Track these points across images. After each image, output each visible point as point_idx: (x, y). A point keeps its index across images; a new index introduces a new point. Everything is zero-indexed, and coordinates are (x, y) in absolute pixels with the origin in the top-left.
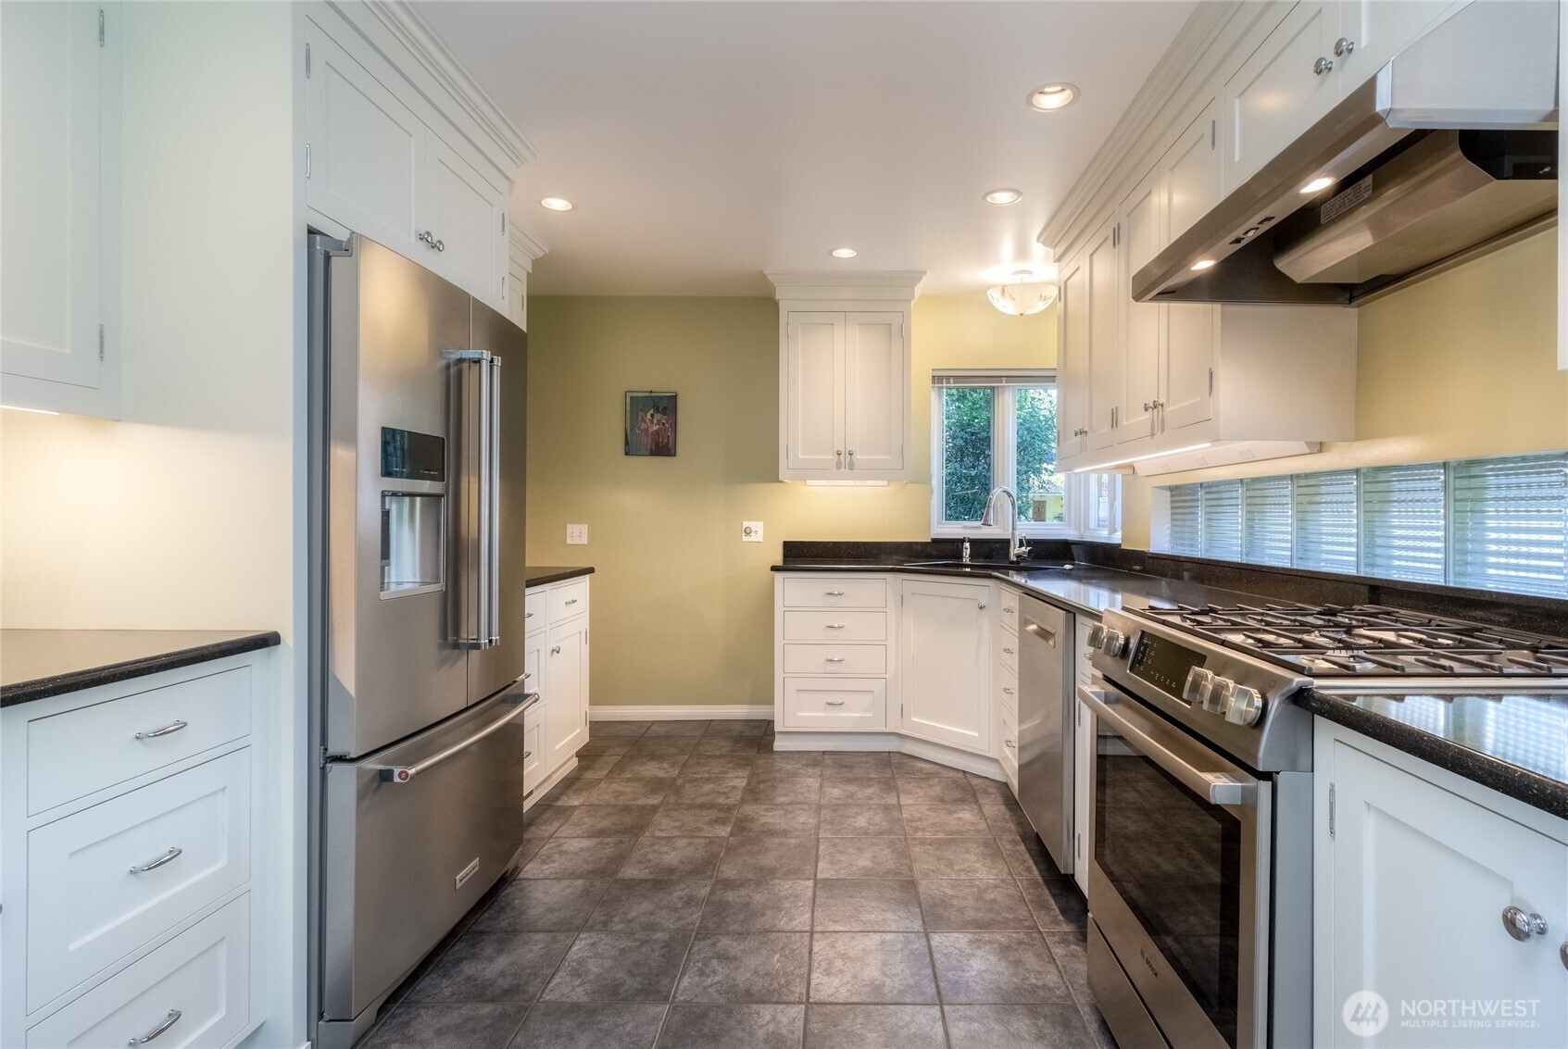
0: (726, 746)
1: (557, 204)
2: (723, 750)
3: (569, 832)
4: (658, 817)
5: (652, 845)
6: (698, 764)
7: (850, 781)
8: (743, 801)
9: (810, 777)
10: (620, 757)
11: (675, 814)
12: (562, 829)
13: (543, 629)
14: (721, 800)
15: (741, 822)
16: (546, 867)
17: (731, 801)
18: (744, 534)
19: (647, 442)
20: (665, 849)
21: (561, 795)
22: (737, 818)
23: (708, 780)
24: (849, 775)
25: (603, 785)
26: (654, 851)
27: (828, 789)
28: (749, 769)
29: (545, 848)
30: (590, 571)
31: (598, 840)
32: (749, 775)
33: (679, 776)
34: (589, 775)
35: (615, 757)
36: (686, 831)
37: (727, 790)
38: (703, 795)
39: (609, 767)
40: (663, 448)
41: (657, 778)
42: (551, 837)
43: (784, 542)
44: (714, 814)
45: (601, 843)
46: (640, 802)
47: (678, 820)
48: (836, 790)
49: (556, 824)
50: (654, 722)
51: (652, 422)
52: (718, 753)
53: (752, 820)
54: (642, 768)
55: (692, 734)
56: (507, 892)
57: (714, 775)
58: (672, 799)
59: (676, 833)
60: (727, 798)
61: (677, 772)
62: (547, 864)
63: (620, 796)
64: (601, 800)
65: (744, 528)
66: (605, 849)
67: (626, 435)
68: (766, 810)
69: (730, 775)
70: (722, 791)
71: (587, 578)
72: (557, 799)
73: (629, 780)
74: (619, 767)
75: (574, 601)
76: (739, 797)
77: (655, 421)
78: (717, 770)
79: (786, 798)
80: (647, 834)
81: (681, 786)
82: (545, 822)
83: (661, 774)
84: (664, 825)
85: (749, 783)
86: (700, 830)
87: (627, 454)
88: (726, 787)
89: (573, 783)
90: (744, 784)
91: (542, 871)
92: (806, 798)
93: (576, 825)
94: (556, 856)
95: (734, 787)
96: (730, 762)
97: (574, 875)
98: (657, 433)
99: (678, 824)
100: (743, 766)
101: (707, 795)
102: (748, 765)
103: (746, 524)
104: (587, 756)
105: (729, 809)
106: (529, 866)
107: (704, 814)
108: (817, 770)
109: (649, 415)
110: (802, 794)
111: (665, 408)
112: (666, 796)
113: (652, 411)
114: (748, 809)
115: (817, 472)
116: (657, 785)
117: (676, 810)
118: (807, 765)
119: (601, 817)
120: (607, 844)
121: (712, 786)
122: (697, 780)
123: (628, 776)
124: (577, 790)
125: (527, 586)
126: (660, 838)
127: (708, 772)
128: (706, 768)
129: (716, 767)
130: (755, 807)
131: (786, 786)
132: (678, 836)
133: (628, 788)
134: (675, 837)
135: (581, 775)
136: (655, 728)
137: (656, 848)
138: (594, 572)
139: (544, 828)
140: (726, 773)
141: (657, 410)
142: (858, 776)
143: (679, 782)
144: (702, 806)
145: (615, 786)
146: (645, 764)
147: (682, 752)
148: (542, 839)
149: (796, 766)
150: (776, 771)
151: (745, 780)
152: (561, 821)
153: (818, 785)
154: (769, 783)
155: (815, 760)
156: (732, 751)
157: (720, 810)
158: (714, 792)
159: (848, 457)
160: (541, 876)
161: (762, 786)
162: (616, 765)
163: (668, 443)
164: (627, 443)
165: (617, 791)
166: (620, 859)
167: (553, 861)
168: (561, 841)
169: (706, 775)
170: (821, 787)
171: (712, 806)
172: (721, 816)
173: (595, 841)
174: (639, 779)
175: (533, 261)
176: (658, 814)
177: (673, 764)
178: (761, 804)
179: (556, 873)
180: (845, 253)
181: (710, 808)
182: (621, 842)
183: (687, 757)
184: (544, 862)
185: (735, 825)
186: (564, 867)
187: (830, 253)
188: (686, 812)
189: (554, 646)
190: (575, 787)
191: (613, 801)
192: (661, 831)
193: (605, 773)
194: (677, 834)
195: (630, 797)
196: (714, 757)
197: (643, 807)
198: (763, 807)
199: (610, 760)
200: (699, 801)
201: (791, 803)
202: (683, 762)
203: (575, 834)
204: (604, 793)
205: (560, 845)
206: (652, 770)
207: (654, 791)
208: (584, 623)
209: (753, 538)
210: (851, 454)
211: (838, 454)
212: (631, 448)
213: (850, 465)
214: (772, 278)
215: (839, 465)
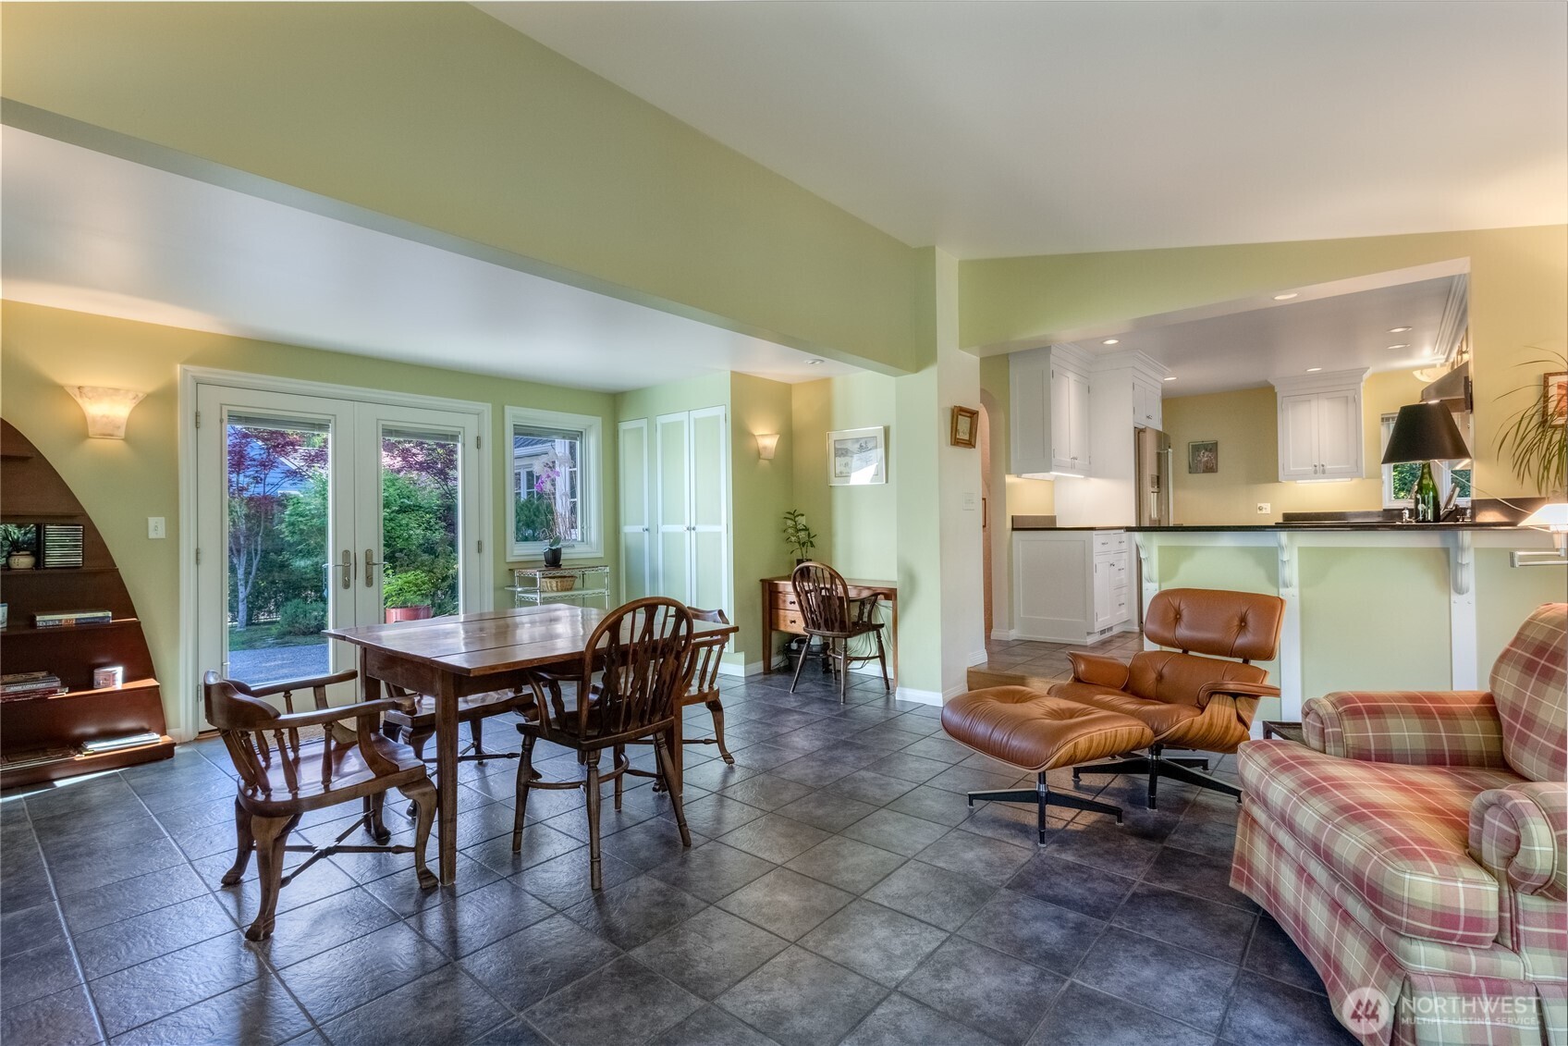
18: (1258, 510)
19: (1201, 466)
40: (1211, 468)
43: (1284, 512)
65: (1258, 507)
67: (1190, 464)
77: (1206, 456)
87: (1191, 473)
98: (1207, 462)
103: (1259, 505)
109: (1202, 453)
113: (1203, 451)
115: (1304, 476)
141: (1207, 450)
159: (1322, 468)
163: (1213, 466)
164: (1190, 467)
187: (1306, 370)
209: (1264, 512)
210: (1323, 466)
211: (1315, 466)
212: (1192, 470)
213: (1324, 472)
214: (1272, 382)
215: (1316, 472)
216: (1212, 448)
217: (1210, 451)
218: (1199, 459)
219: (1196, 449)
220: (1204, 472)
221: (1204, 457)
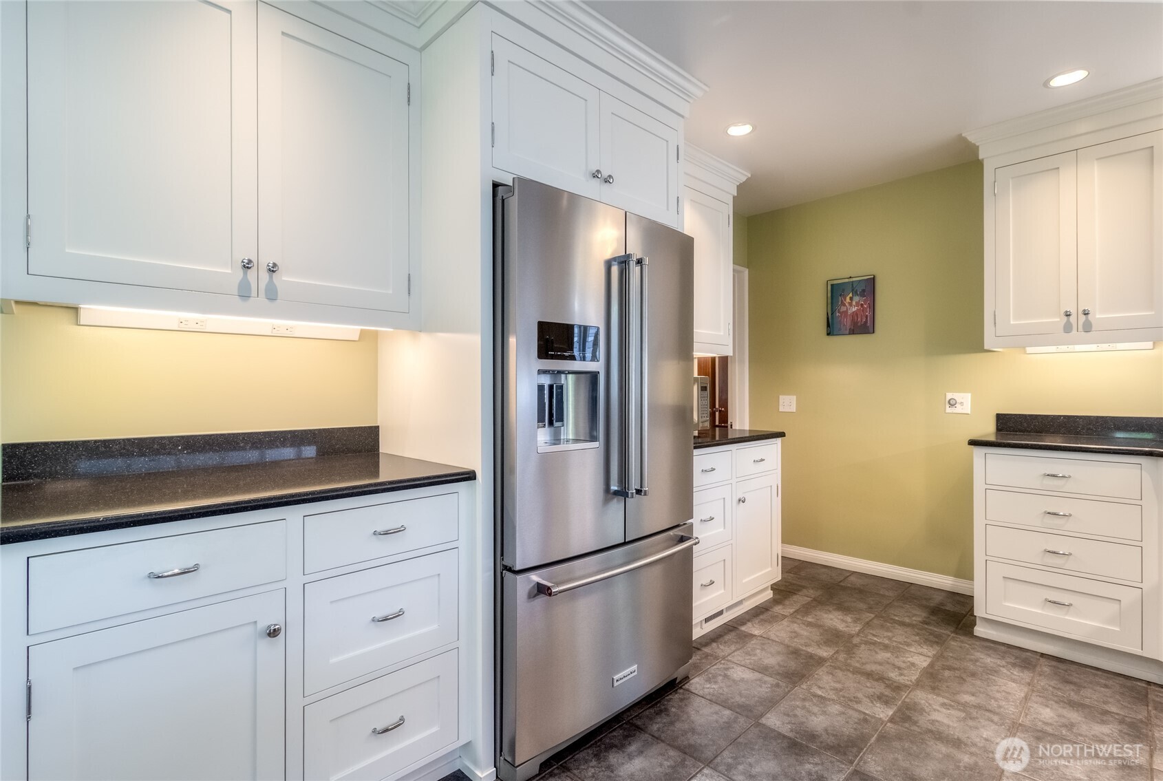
0: (918, 615)
1: (740, 130)
2: (914, 618)
3: (740, 658)
4: (822, 673)
5: (804, 700)
6: (882, 626)
7: (1072, 705)
8: (918, 684)
9: (1014, 681)
10: (809, 599)
11: (839, 674)
12: (736, 653)
13: (730, 482)
14: (893, 675)
15: (908, 709)
16: (708, 686)
17: (902, 680)
18: (948, 406)
19: (848, 323)
20: (816, 709)
21: (749, 621)
22: (904, 702)
23: (886, 648)
24: (1074, 697)
25: (785, 622)
26: (804, 708)
27: (1035, 706)
28: (938, 648)
29: (715, 667)
30: (782, 435)
31: (759, 676)
32: (934, 655)
33: (858, 635)
34: (778, 609)
35: (806, 598)
36: (844, 697)
37: (903, 665)
38: (876, 663)
39: (797, 607)
40: (864, 326)
41: (836, 630)
42: (724, 658)
43: (997, 414)
44: (880, 688)
45: (760, 680)
46: (810, 650)
47: (839, 682)
48: (1048, 710)
49: (733, 648)
50: (854, 573)
51: (850, 304)
52: (907, 620)
53: (922, 711)
54: (826, 616)
55: (887, 593)
56: (670, 697)
57: (894, 644)
58: (842, 657)
59: (832, 695)
60: (901, 675)
61: (858, 629)
62: (710, 683)
63: (795, 637)
64: (777, 636)
65: (947, 400)
66: (761, 687)
67: (828, 318)
68: (943, 705)
69: (912, 649)
70: (897, 663)
71: (779, 441)
72: (743, 624)
73: (809, 624)
74: (806, 609)
75: (762, 460)
76: (914, 678)
77: (854, 303)
78: (900, 639)
79: (972, 698)
80: (804, 686)
81: (856, 645)
82: (725, 643)
83: (841, 627)
84: (824, 681)
85: (931, 665)
86: (859, 702)
87: (828, 334)
88: (904, 662)
89: (762, 613)
90: (925, 664)
91: (704, 688)
92: (1000, 707)
93: (748, 654)
94: (721, 678)
95: (913, 664)
96: (918, 634)
97: (724, 703)
98: (855, 314)
99: (838, 686)
100: (931, 643)
101: (880, 664)
102: (937, 643)
103: (949, 396)
104: (782, 591)
105: (898, 688)
106: (696, 680)
107: (868, 685)
108: (1026, 676)
109: (848, 299)
110: (996, 700)
111: (864, 291)
112: (837, 652)
113: (851, 295)
114: (921, 697)
115: (1040, 337)
116: (833, 638)
117: (841, 670)
118: (1014, 665)
119: (771, 653)
120: (765, 682)
121: (888, 655)
122: (874, 643)
123: (810, 620)
124: (762, 620)
125: (695, 448)
126: (815, 695)
127: (890, 639)
128: (890, 634)
129: (900, 635)
130: (930, 696)
131: (978, 683)
132: (833, 700)
133: (805, 631)
134: (829, 700)
135: (772, 608)
136: (852, 578)
137: (807, 704)
138: (784, 436)
139: (722, 647)
140: (908, 645)
141: (855, 293)
142: (1087, 701)
143: (856, 640)
144: (869, 675)
145: (795, 627)
146: (830, 612)
147: (870, 609)
148: (716, 658)
149: (999, 662)
150: (971, 660)
151: (929, 660)
152: (738, 646)
153: (1023, 695)
154: (957, 673)
155: (1025, 659)
156: (924, 622)
157: (888, 686)
158: (888, 663)
159: (1082, 318)
160: (701, 693)
161: (947, 673)
162: (803, 606)
163: (866, 322)
164: (828, 325)
165: (795, 632)
166: (771, 703)
167: (716, 682)
168: (731, 665)
169: (887, 642)
170: (1026, 698)
171: (881, 679)
172: (886, 693)
173: (757, 675)
174: (819, 626)
175: (737, 186)
176: (823, 668)
177: (856, 621)
178: (938, 695)
179: (713, 695)
180: (1068, 79)
181: (877, 680)
182: (778, 685)
183: (873, 616)
184: (709, 680)
185: (899, 710)
186: (721, 691)
187: (1046, 84)
188: (850, 675)
189: (741, 496)
190: (761, 617)
191: (787, 641)
192: (819, 687)
193: (792, 611)
194: (834, 697)
195: (803, 641)
196: (903, 624)
197: (811, 656)
198: (941, 700)
199: (800, 599)
200: (869, 668)
201: (978, 707)
202: (868, 620)
203: (743, 663)
204: (781, 631)
205: (727, 669)
206: (834, 620)
207: (828, 642)
208: (775, 479)
209: (958, 409)
210: (1086, 313)
211: (1068, 315)
212: (831, 328)
213: (1088, 328)
214: (972, 138)
215: (1068, 328)
216: (868, 288)
217: (863, 294)
218: (843, 309)
219: (836, 292)
220: (852, 332)
221: (852, 305)
